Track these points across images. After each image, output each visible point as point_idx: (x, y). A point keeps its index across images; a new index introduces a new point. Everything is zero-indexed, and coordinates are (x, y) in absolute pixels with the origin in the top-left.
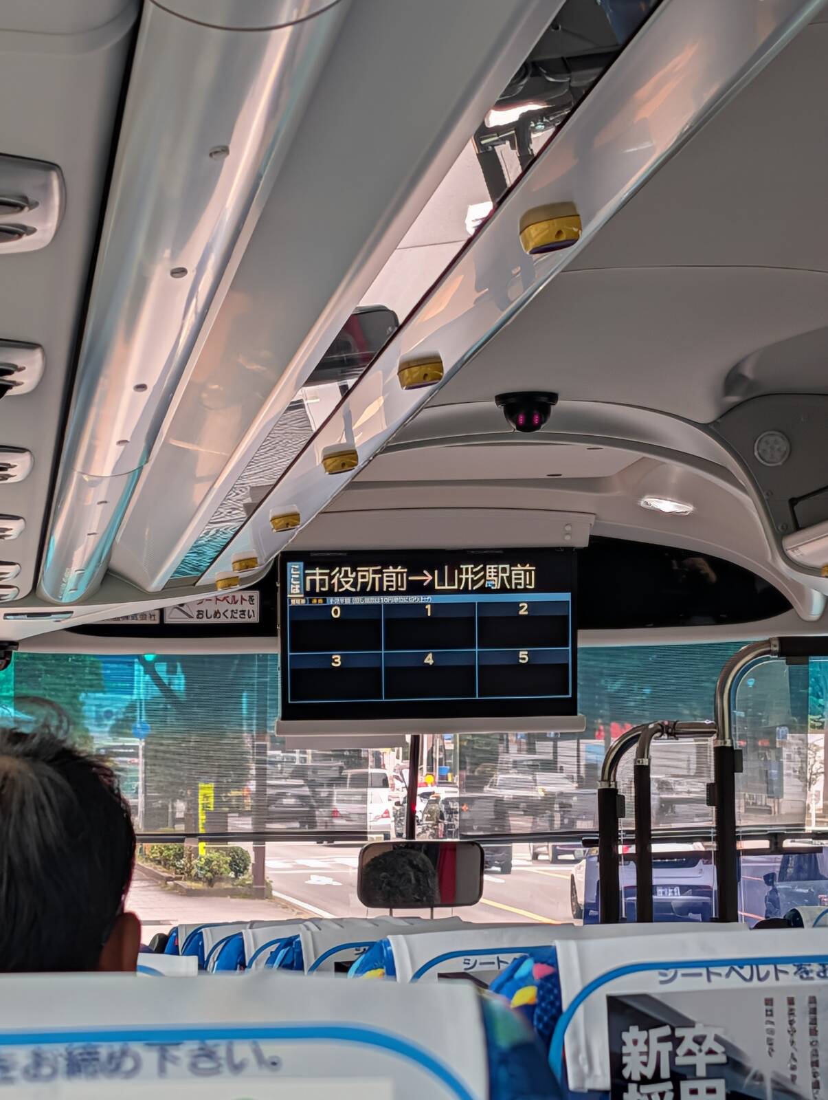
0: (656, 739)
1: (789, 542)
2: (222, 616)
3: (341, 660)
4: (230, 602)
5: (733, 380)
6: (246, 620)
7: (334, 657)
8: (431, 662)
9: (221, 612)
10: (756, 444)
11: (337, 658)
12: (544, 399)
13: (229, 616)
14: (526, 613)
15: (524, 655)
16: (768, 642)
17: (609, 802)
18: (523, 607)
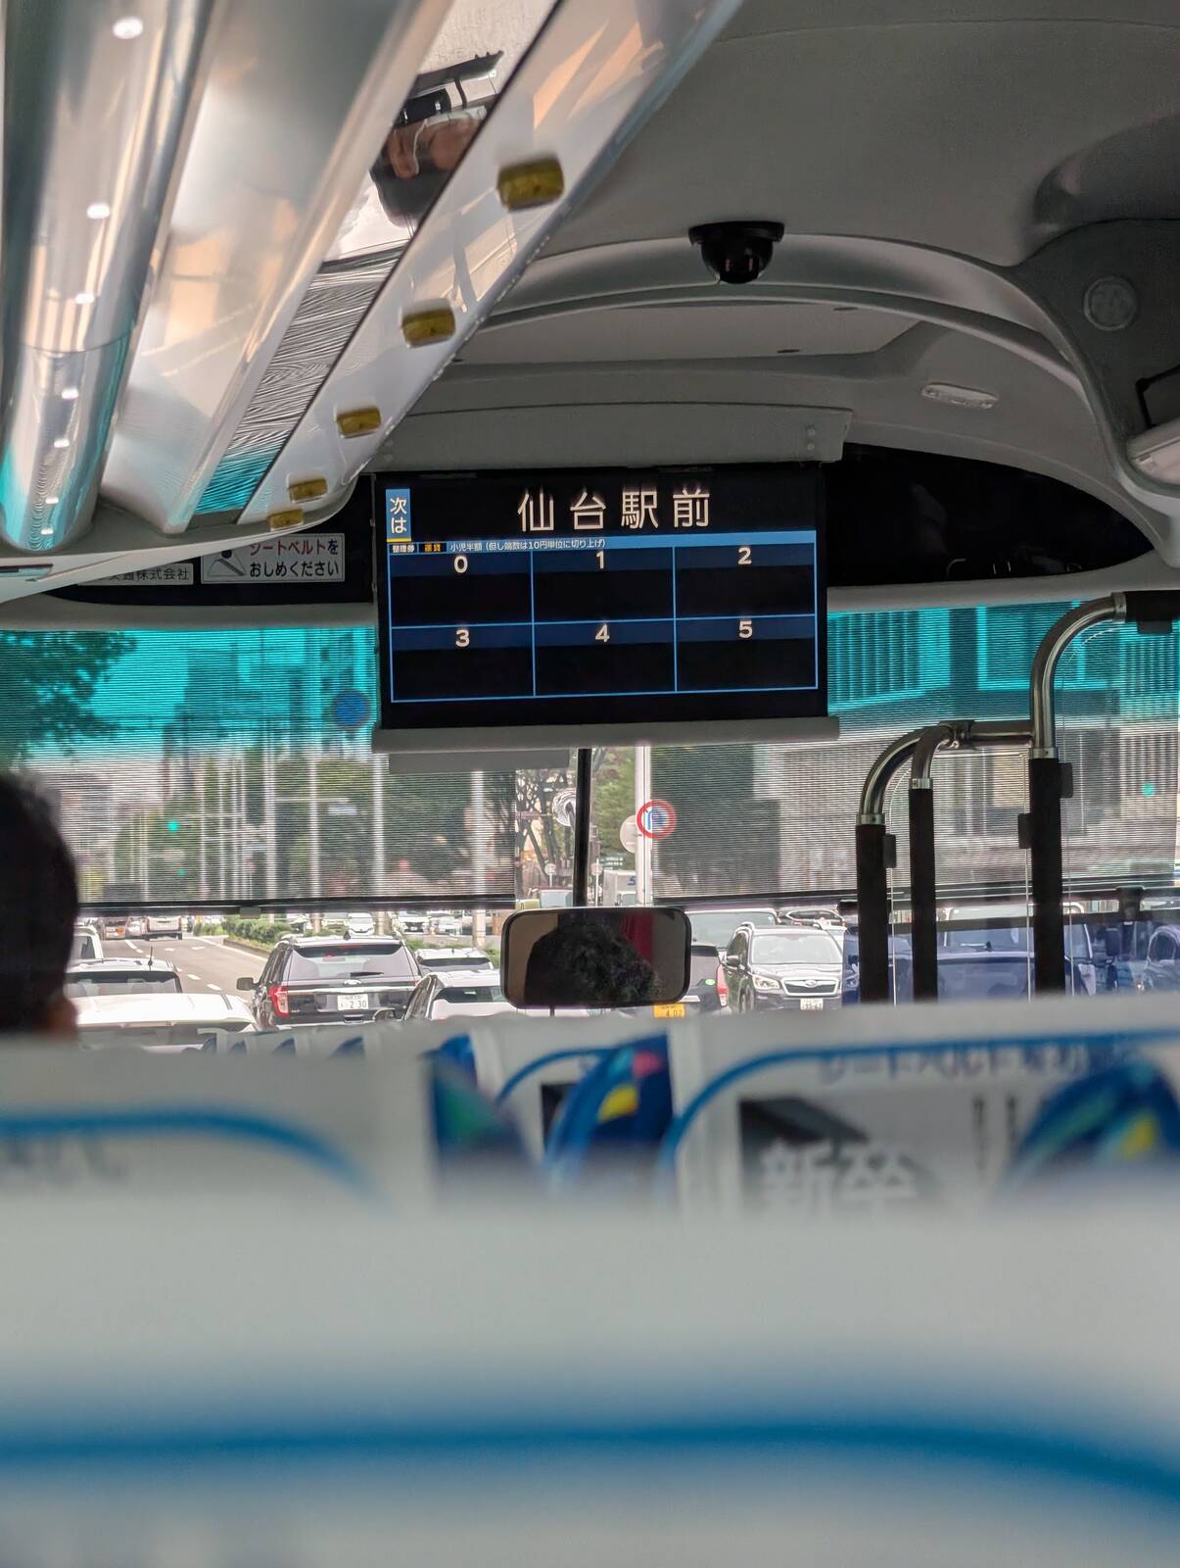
0: (941, 748)
1: (1137, 446)
2: (289, 572)
3: (470, 637)
4: (301, 550)
5: (1046, 198)
6: (326, 578)
7: (458, 633)
8: (606, 638)
9: (288, 567)
10: (1087, 296)
11: (463, 634)
12: (763, 233)
13: (300, 572)
14: (750, 562)
15: (746, 627)
16: (1110, 601)
17: (873, 845)
18: (745, 553)
